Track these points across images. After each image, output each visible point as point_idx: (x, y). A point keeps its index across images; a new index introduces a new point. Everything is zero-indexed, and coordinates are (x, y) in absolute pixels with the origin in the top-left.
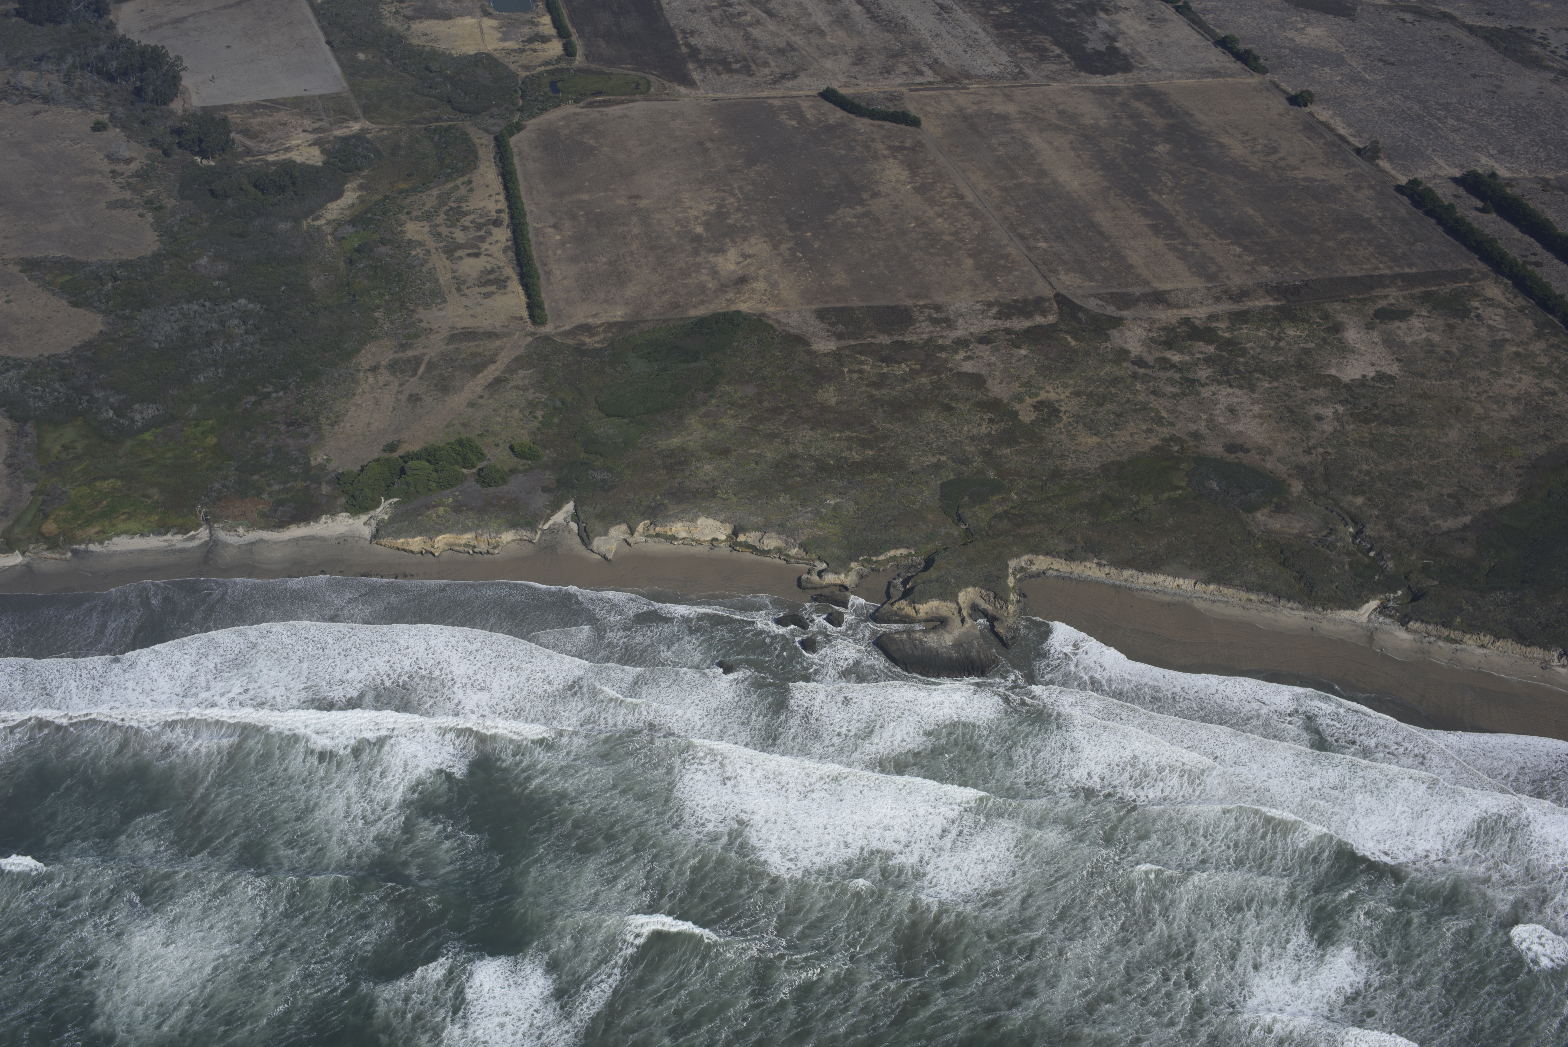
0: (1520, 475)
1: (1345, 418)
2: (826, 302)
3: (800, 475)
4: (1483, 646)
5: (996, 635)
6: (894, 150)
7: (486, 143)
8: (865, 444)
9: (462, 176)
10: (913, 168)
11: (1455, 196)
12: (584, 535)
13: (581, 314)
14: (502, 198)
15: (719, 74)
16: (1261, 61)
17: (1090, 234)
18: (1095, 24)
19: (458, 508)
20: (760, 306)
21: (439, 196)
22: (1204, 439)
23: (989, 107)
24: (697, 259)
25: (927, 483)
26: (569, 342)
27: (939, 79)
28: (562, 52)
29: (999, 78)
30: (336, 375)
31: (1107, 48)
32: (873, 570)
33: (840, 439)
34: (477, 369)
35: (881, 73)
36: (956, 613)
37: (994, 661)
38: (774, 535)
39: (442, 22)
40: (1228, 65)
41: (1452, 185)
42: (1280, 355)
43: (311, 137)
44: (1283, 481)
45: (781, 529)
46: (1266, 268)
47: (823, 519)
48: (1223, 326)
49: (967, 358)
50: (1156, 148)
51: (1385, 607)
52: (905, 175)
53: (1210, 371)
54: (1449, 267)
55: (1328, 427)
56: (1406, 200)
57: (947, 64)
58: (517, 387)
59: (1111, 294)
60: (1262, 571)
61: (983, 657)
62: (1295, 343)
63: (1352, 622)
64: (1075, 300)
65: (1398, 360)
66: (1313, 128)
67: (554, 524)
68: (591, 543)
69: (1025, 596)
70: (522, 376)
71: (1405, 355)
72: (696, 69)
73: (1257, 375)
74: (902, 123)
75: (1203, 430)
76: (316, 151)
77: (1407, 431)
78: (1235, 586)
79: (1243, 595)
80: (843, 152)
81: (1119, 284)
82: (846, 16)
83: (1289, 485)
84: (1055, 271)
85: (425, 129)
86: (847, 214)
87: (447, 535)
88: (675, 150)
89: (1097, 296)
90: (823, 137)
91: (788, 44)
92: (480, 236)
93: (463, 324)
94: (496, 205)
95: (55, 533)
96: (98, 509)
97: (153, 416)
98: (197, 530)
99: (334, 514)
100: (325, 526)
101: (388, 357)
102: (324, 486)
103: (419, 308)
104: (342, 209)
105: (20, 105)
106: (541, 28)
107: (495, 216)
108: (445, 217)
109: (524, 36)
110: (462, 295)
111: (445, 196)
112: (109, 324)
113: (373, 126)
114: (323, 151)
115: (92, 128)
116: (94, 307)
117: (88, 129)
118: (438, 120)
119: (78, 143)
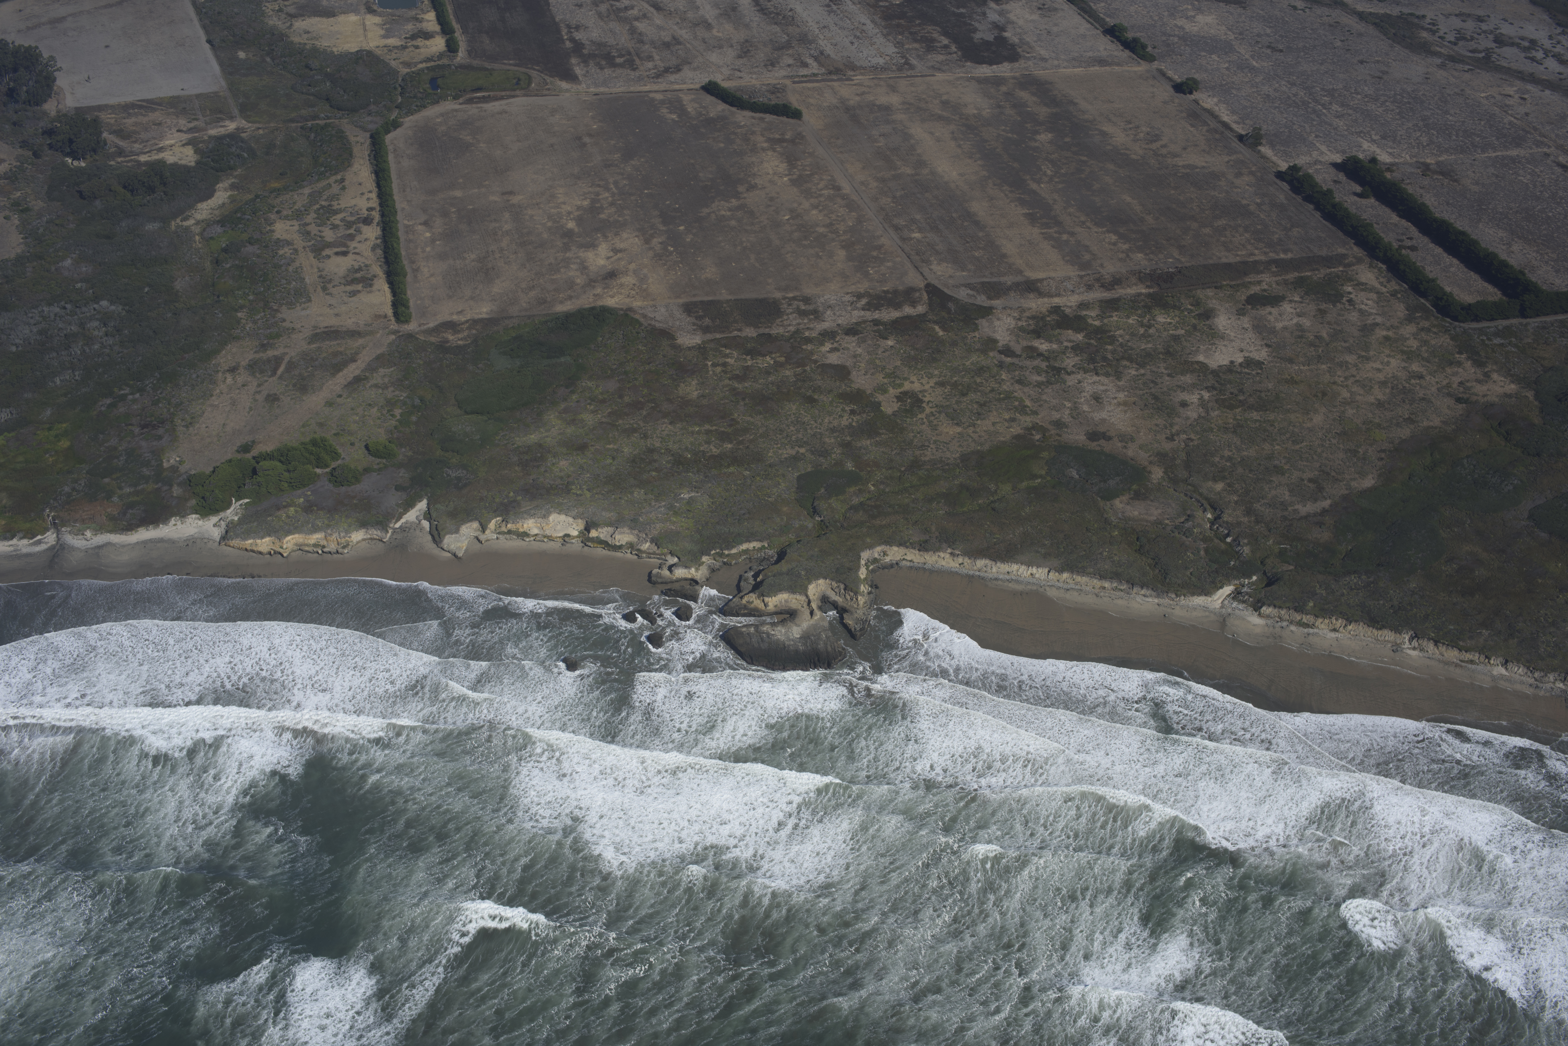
0: (1382, 459)
1: (1210, 404)
2: (694, 296)
3: (656, 470)
4: (1335, 630)
5: (845, 626)
6: (773, 141)
7: (362, 140)
8: (724, 437)
9: (336, 174)
10: (791, 160)
11: (1335, 182)
12: (435, 533)
13: (446, 312)
14: (374, 195)
15: (602, 68)
16: (1149, 49)
17: (966, 224)
18: (984, 14)
19: (308, 508)
20: (627, 300)
21: (310, 195)
22: (1067, 427)
23: (872, 98)
24: (567, 255)
25: (784, 476)
26: (433, 339)
27: (823, 70)
28: (445, 49)
29: (884, 69)
30: (194, 376)
31: (996, 38)
32: (725, 563)
33: (699, 433)
34: (337, 368)
35: (766, 66)
36: (805, 605)
37: (840, 653)
38: (626, 530)
39: (324, 20)
40: (1116, 53)
41: (1333, 170)
42: (1148, 342)
43: (185, 137)
44: (1144, 468)
45: (634, 524)
46: (1140, 255)
47: (676, 513)
48: (1093, 314)
49: (833, 350)
50: (1038, 137)
51: (1239, 593)
52: (783, 167)
53: (1077, 359)
54: (1324, 252)
55: (1192, 414)
56: (1285, 186)
57: (833, 55)
58: (376, 386)
59: (983, 283)
60: (1117, 558)
61: (829, 649)
62: (1165, 330)
63: (1205, 608)
64: (946, 290)
65: (1267, 345)
66: (1196, 115)
67: (406, 523)
68: (441, 541)
69: (877, 587)
70: (382, 375)
71: (1275, 340)
72: (578, 64)
73: (1125, 363)
74: (783, 115)
75: (1067, 418)
76: (189, 151)
77: (1272, 417)
78: (1088, 574)
79: (1097, 583)
80: (722, 145)
81: (991, 274)
82: (734, 9)
83: (1150, 472)
84: (927, 262)
85: (302, 128)
86: (721, 208)
87: (297, 536)
88: (552, 145)
89: (968, 286)
90: (703, 130)
91: (674, 38)
92: (350, 234)
93: (326, 323)
94: (367, 203)
97: (7, 420)
98: (43, 534)
99: (183, 516)
100: (174, 528)
101: (248, 357)
102: (175, 488)
103: (283, 308)
104: (212, 209)
106: (425, 24)
107: (366, 214)
108: (315, 216)
109: (407, 33)
110: (327, 294)
111: (316, 195)
113: (249, 125)
114: (197, 150)
118: (315, 118)
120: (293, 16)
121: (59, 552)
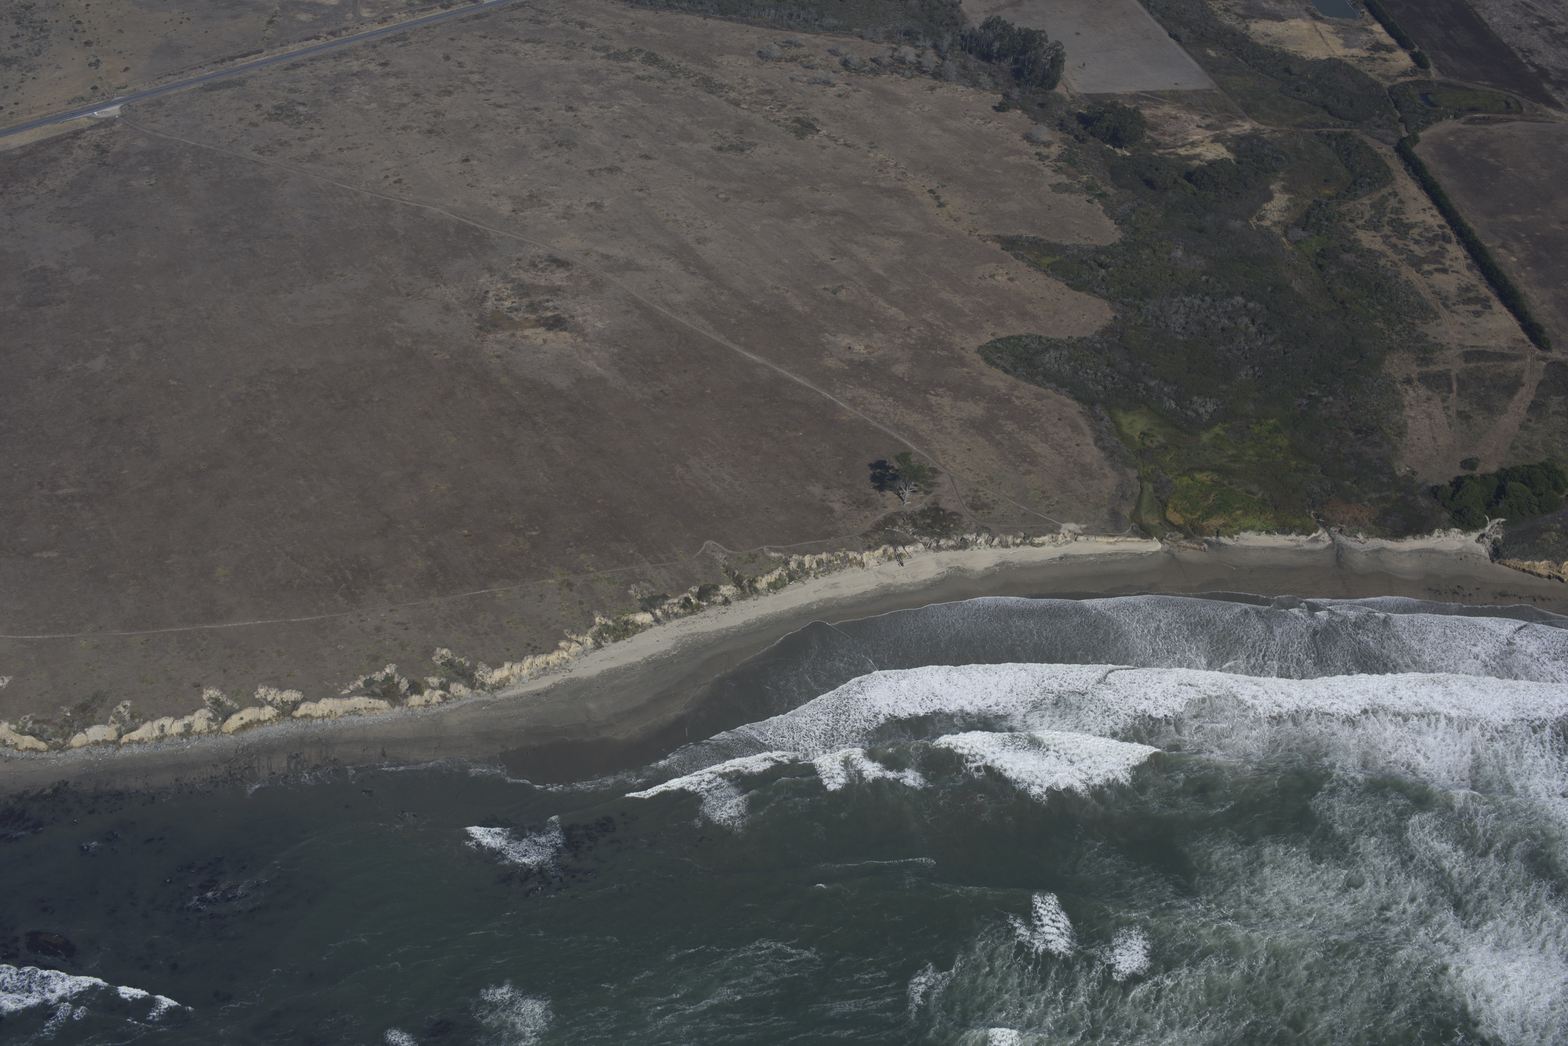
7: (1389, 153)
9: (1384, 186)
14: (1435, 212)
21: (1372, 206)
28: (1414, 64)
30: (1375, 384)
34: (1509, 391)
39: (1275, 23)
43: (1208, 133)
70: (1557, 402)
72: (1554, 90)
76: (1222, 148)
85: (1317, 134)
92: (1437, 251)
93: (1470, 342)
94: (1434, 219)
95: (1181, 522)
96: (1210, 502)
97: (1215, 410)
98: (1316, 532)
99: (1446, 529)
100: (1440, 540)
101: (1415, 370)
102: (1420, 499)
103: (1417, 322)
104: (1280, 211)
105: (913, 80)
106: (1378, 36)
107: (1440, 232)
108: (1391, 228)
109: (1366, 44)
110: (1452, 312)
111: (1379, 207)
112: (1118, 311)
113: (1263, 127)
114: (1228, 149)
115: (995, 108)
116: (1095, 292)
117: (990, 108)
118: (1324, 125)
119: (989, 122)
120: (1244, 17)
121: (1340, 552)
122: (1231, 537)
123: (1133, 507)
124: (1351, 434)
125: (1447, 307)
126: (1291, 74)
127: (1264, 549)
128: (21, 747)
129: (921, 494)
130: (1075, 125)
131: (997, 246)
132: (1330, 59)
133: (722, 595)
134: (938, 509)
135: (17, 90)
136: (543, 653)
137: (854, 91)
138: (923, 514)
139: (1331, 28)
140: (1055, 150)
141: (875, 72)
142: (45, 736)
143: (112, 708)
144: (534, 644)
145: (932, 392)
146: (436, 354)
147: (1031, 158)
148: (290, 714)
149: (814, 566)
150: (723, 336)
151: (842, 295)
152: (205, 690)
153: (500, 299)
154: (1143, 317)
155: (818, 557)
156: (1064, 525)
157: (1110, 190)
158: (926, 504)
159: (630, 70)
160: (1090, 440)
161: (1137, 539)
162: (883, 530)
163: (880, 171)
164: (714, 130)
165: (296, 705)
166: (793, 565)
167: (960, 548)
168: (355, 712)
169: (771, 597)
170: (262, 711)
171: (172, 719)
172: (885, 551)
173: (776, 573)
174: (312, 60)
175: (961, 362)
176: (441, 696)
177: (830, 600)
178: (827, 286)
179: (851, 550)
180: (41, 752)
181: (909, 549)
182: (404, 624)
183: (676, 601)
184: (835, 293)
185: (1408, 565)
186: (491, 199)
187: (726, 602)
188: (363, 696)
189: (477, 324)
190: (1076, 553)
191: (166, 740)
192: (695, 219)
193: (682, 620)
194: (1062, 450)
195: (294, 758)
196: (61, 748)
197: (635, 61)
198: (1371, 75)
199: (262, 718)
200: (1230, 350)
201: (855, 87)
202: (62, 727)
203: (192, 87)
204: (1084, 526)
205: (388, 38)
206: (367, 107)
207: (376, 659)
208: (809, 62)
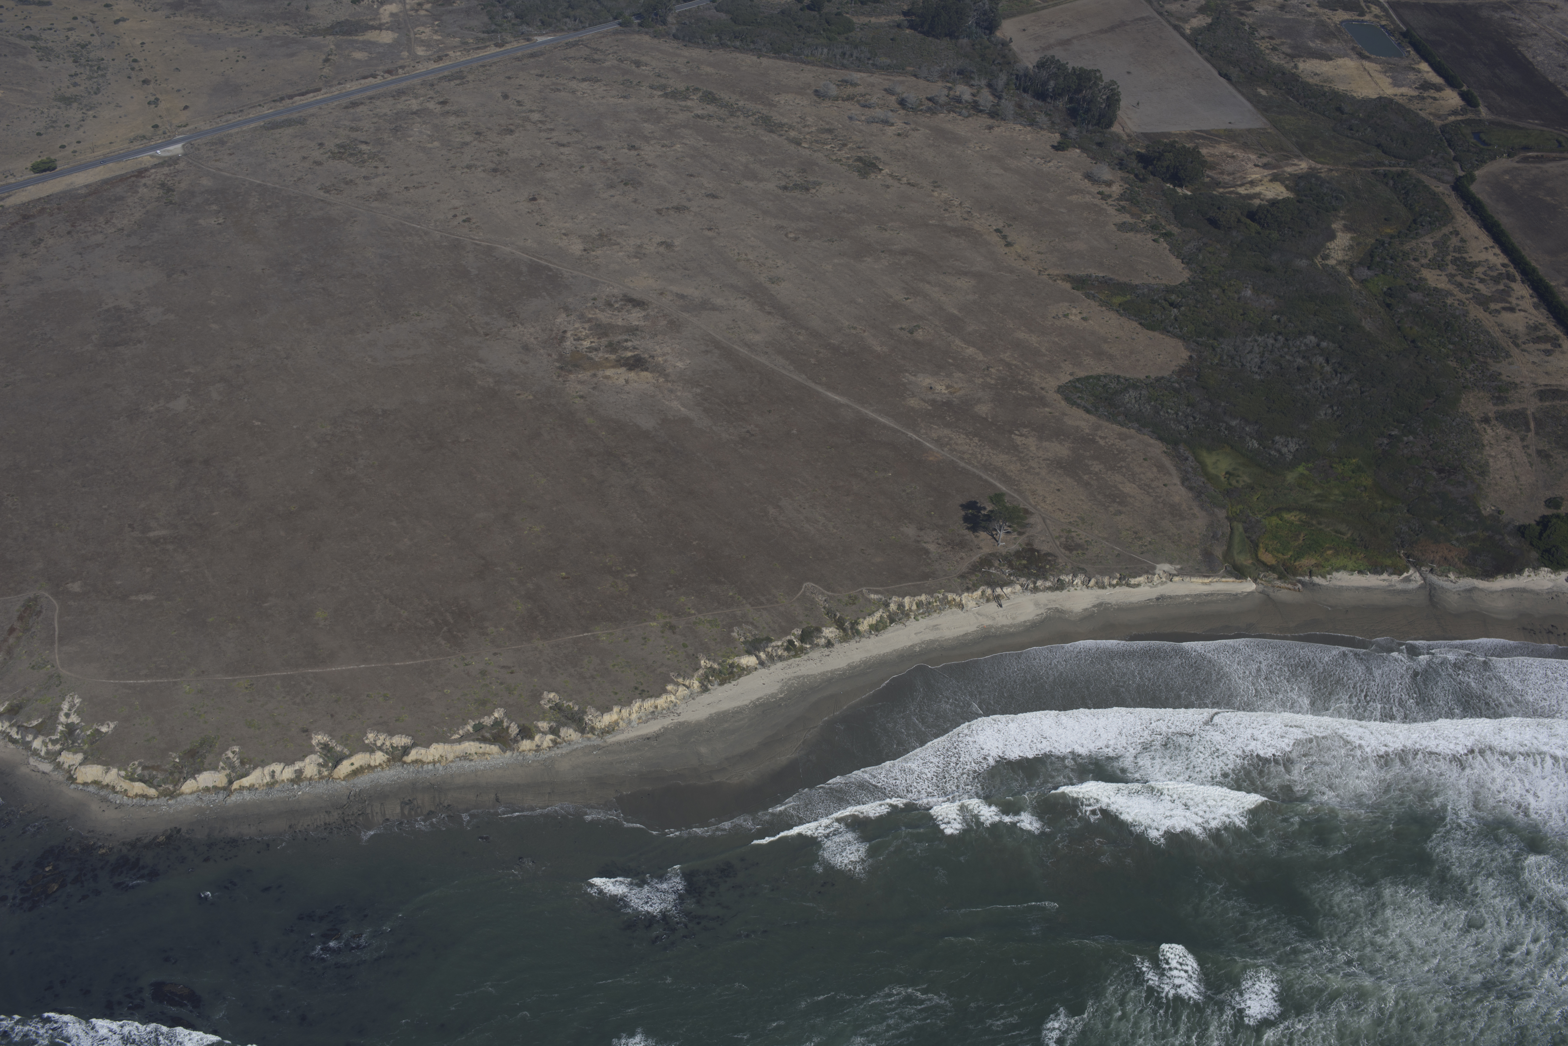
7: (1447, 192)
14: (1497, 251)
21: (1434, 244)
28: (1464, 103)
30: (1453, 423)
39: (1324, 62)
43: (1266, 172)
76: (1280, 187)
85: (1373, 173)
92: (1503, 290)
93: (1543, 381)
94: (1497, 258)
95: (1274, 562)
96: (1301, 542)
97: (1297, 450)
98: (1408, 572)
99: (1536, 568)
100: (1530, 579)
101: (1491, 409)
102: (1507, 538)
103: (1489, 360)
104: (1344, 250)
105: (970, 119)
106: (1425, 75)
107: (1504, 270)
108: (1455, 267)
109: (1414, 83)
110: (1522, 350)
111: (1441, 245)
112: (1193, 350)
113: (1320, 166)
114: (1287, 187)
115: (1053, 147)
116: (1168, 332)
117: (1049, 147)
118: (1380, 164)
119: (1049, 162)
120: (1292, 57)
121: (1433, 592)
122: (1324, 577)
123: (1225, 548)
124: (1435, 473)
125: (1517, 346)
126: (1342, 113)
127: (1357, 589)
128: (131, 793)
129: (1015, 535)
130: (1134, 164)
131: (1068, 286)
132: (1380, 98)
133: (824, 637)
134: (1033, 550)
135: (78, 129)
136: (651, 697)
137: (913, 130)
138: (1018, 554)
139: (1378, 67)
140: (1116, 189)
141: (932, 111)
142: (155, 782)
143: (221, 754)
144: (641, 688)
145: (1017, 432)
146: (519, 395)
147: (1094, 197)
148: (400, 760)
149: (914, 607)
150: (804, 376)
151: (919, 335)
152: (313, 735)
153: (579, 339)
154: (1218, 357)
155: (918, 598)
156: (1158, 566)
157: (1175, 230)
158: (1020, 545)
159: (688, 109)
160: (1177, 481)
161: (1231, 580)
162: (980, 571)
163: (946, 210)
164: (777, 169)
165: (406, 750)
166: (893, 607)
167: (1057, 589)
168: (466, 757)
169: (873, 639)
170: (373, 757)
171: (282, 765)
172: (983, 592)
173: (877, 615)
174: (371, 98)
175: (1042, 402)
176: (551, 740)
177: (932, 642)
178: (904, 326)
179: (950, 592)
180: (152, 798)
181: (1007, 590)
182: (509, 668)
183: (780, 643)
184: (912, 333)
185: (1501, 604)
186: (561, 239)
187: (829, 644)
188: (473, 740)
189: (557, 364)
190: (1172, 594)
191: (277, 786)
192: (767, 258)
193: (786, 663)
194: (1151, 490)
195: (407, 804)
196: (172, 795)
197: (693, 99)
198: (1422, 114)
199: (372, 764)
200: (1306, 389)
201: (913, 126)
202: (171, 773)
203: (253, 125)
204: (1178, 567)
205: (445, 77)
206: (430, 146)
207: (483, 703)
208: (866, 101)
